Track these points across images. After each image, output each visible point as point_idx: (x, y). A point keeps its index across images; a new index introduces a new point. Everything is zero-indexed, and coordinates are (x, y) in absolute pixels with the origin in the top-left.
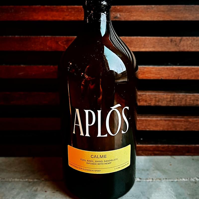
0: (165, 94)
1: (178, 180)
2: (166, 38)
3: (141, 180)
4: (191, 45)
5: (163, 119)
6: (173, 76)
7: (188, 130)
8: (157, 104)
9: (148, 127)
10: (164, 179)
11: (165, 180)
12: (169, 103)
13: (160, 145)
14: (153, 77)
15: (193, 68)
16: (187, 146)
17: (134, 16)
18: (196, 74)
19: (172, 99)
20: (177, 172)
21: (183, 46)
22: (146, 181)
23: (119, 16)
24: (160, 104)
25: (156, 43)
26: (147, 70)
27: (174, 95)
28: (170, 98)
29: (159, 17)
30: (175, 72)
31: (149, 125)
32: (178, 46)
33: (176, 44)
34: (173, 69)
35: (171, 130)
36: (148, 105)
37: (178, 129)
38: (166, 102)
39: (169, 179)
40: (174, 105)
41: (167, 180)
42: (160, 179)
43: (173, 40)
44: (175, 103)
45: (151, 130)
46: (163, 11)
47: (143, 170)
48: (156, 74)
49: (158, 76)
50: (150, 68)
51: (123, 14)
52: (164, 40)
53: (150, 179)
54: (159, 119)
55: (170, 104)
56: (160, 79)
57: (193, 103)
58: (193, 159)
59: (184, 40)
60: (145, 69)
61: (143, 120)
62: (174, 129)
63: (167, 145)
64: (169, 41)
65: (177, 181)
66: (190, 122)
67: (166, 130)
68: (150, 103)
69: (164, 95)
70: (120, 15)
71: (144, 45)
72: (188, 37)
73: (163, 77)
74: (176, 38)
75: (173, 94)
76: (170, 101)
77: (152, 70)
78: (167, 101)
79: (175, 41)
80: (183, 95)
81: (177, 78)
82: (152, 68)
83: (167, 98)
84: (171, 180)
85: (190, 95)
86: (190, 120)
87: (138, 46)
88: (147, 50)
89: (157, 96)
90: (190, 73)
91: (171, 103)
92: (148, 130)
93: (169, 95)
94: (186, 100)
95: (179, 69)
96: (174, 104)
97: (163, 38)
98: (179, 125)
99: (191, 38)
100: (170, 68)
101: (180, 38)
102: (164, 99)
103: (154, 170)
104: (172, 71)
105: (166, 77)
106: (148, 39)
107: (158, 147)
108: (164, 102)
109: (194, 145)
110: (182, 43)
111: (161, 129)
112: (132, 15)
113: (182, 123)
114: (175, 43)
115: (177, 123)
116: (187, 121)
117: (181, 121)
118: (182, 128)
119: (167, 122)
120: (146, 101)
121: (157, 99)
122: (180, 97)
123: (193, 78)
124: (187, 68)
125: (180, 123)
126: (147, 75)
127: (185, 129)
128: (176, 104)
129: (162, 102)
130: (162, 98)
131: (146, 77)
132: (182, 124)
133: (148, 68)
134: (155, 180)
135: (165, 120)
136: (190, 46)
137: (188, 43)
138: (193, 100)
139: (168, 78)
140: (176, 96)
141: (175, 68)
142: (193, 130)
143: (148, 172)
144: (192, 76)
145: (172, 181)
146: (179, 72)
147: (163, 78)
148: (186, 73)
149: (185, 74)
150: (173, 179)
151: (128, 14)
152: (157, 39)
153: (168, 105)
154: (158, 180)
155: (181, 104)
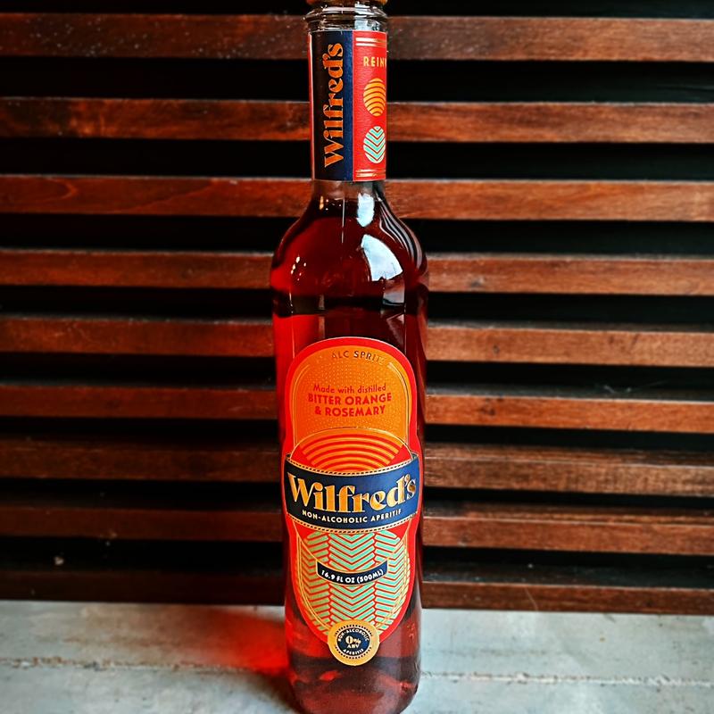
0: (594, 465)
1: (618, 682)
2: (600, 333)
3: (529, 680)
4: (661, 352)
5: (586, 523)
6: (614, 422)
7: (650, 551)
8: (573, 487)
9: (550, 543)
10: (582, 678)
11: (585, 681)
12: (603, 485)
13: (577, 587)
14: (563, 422)
15: (665, 406)
16: (647, 589)
17: (520, 282)
18: (672, 418)
19: (610, 477)
20: (618, 660)
21: (642, 353)
22: (540, 683)
23: (481, 281)
24: (580, 488)
25: (573, 343)
26: (549, 406)
27: (616, 468)
28: (607, 474)
29: (580, 285)
30: (619, 414)
31: (551, 537)
32: (629, 353)
33: (623, 349)
34: (614, 406)
35: (608, 550)
36: (549, 488)
37: (624, 550)
38: (594, 483)
39: (595, 678)
40: (617, 492)
41: (591, 681)
42: (574, 678)
43: (616, 338)
44: (618, 486)
45: (557, 548)
46: (593, 273)
47: (532, 652)
48: (571, 417)
49: (578, 421)
50: (557, 401)
51: (494, 277)
52: (593, 339)
53: (549, 676)
54: (576, 523)
55: (606, 488)
56: (582, 427)
57: (665, 488)
58: (661, 625)
59: (644, 340)
60: (545, 405)
61: (537, 525)
62: (613, 549)
63: (594, 587)
64: (605, 341)
65: (614, 685)
66: (655, 533)
67: (594, 550)
68: (556, 485)
69: (590, 466)
70: (485, 279)
71: (544, 349)
72: (653, 333)
73: (588, 423)
74: (622, 333)
75: (613, 465)
76: (607, 481)
77: (562, 406)
78: (598, 482)
79: (622, 342)
80: (638, 468)
81: (623, 428)
82: (563, 402)
83: (598, 474)
84: (600, 682)
85: (658, 469)
86: (656, 527)
87: (528, 350)
88: (550, 360)
89: (573, 469)
90: (659, 416)
91: (608, 487)
92: (547, 548)
93: (602, 467)
94: (646, 480)
95: (630, 407)
96: (616, 489)
97: (589, 332)
98: (628, 539)
99: (660, 334)
100: (606, 403)
101: (633, 334)
102: (591, 477)
103: (559, 653)
104: (612, 409)
105: (596, 424)
106: (554, 334)
107: (573, 591)
108: (589, 484)
109: (664, 589)
110: (639, 345)
111: (582, 548)
112: (515, 279)
113: (635, 535)
114: (620, 345)
115: (624, 535)
116: (649, 531)
117: (632, 530)
118: (634, 547)
119: (597, 531)
120: (544, 480)
121: (573, 476)
122: (632, 471)
123: (665, 429)
124: (649, 405)
125: (630, 535)
126: (548, 419)
127: (642, 549)
128: (621, 489)
129: (584, 484)
130: (586, 474)
131: (546, 422)
132: (636, 539)
133: (550, 402)
134: (562, 679)
135: (593, 527)
136: (658, 354)
137: (655, 346)
138: (665, 482)
139: (600, 427)
140: (622, 471)
141: (619, 404)
142: (664, 551)
143: (545, 659)
144: (663, 424)
145: (603, 685)
146: (628, 413)
147: (588, 427)
148: (646, 415)
149: (644, 419)
150: (606, 679)
151: (504, 277)
152: (575, 336)
153: (599, 491)
154: (569, 681)
155: (633, 489)
